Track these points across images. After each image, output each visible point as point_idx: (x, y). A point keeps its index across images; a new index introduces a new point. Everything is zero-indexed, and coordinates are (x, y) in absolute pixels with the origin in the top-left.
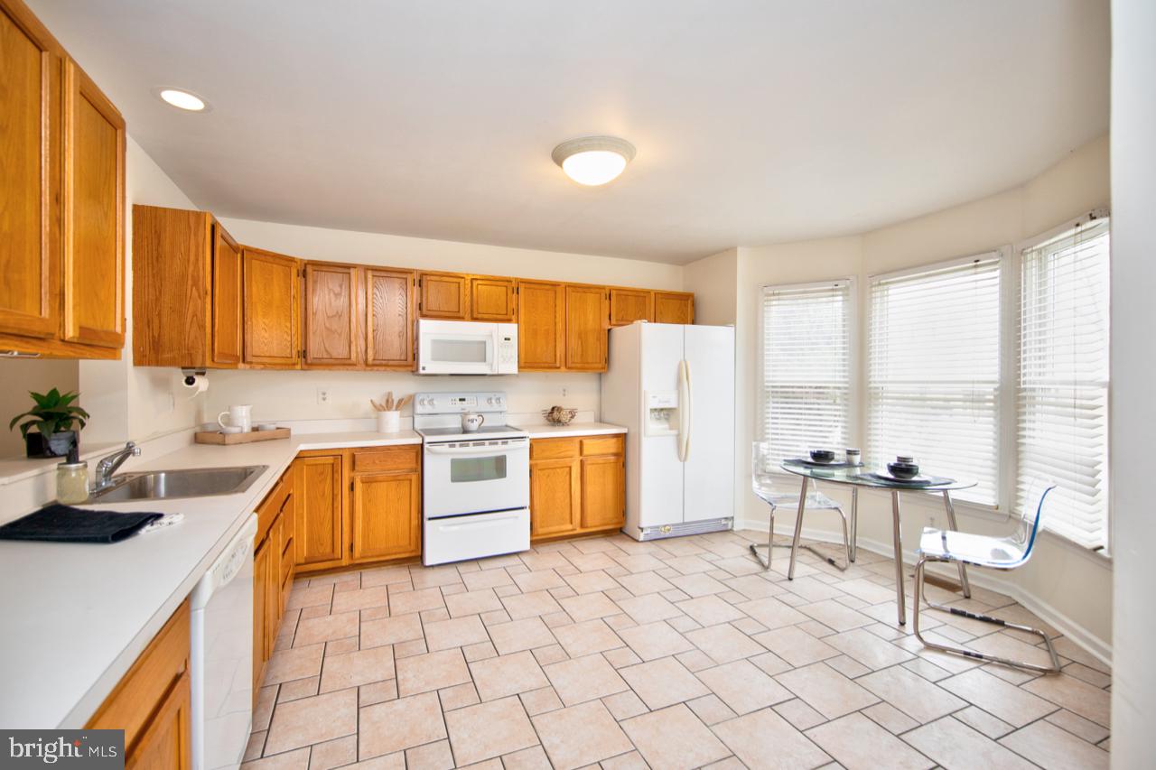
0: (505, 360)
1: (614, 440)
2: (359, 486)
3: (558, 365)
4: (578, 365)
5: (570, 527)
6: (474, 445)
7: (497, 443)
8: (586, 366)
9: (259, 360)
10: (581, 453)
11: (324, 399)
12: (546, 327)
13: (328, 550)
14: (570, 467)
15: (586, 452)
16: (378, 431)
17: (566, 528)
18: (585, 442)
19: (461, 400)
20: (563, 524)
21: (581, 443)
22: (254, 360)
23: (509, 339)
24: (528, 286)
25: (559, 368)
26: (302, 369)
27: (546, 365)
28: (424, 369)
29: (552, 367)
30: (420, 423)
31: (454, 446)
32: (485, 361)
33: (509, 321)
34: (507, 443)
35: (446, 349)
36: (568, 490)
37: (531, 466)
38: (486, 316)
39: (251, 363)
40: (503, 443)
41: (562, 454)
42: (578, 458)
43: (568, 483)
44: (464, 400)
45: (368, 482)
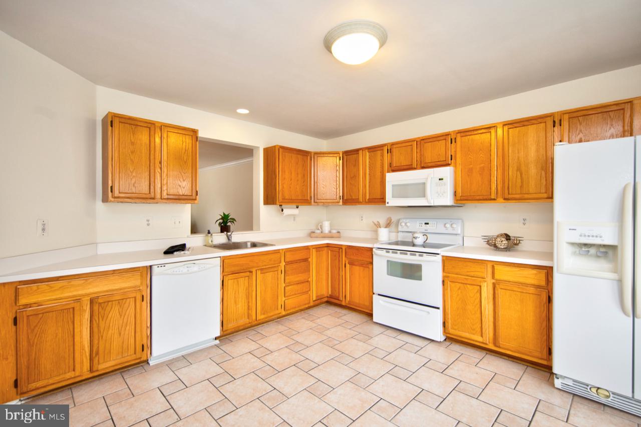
0: (439, 195)
1: (534, 271)
2: (348, 266)
3: (493, 197)
4: (517, 196)
5: (480, 339)
6: (401, 253)
7: (415, 255)
8: (526, 196)
9: (320, 201)
10: (493, 277)
11: (362, 220)
12: (482, 165)
13: (338, 295)
14: (480, 286)
15: (497, 276)
16: (376, 239)
17: (477, 338)
18: (496, 267)
19: (426, 224)
20: (474, 334)
21: (493, 267)
22: (318, 201)
23: (442, 179)
24: (462, 134)
25: (494, 199)
26: (343, 205)
27: (481, 198)
28: (388, 203)
29: (488, 199)
30: (401, 237)
31: (388, 252)
32: (424, 196)
33: (448, 165)
34: (422, 256)
35: (403, 190)
36: (479, 305)
37: (444, 277)
38: (430, 165)
39: (316, 202)
40: (420, 255)
41: (472, 274)
42: (490, 281)
43: (478, 299)
44: (428, 224)
45: (351, 264)
